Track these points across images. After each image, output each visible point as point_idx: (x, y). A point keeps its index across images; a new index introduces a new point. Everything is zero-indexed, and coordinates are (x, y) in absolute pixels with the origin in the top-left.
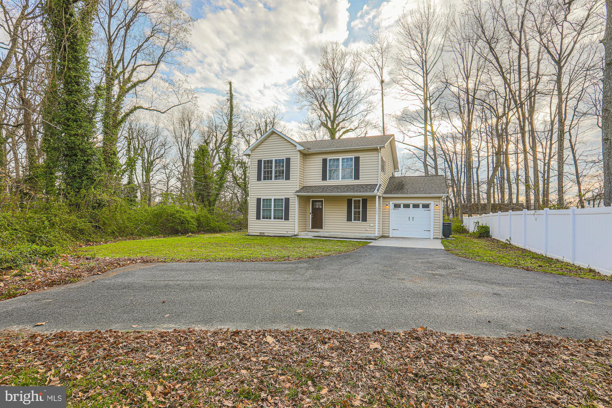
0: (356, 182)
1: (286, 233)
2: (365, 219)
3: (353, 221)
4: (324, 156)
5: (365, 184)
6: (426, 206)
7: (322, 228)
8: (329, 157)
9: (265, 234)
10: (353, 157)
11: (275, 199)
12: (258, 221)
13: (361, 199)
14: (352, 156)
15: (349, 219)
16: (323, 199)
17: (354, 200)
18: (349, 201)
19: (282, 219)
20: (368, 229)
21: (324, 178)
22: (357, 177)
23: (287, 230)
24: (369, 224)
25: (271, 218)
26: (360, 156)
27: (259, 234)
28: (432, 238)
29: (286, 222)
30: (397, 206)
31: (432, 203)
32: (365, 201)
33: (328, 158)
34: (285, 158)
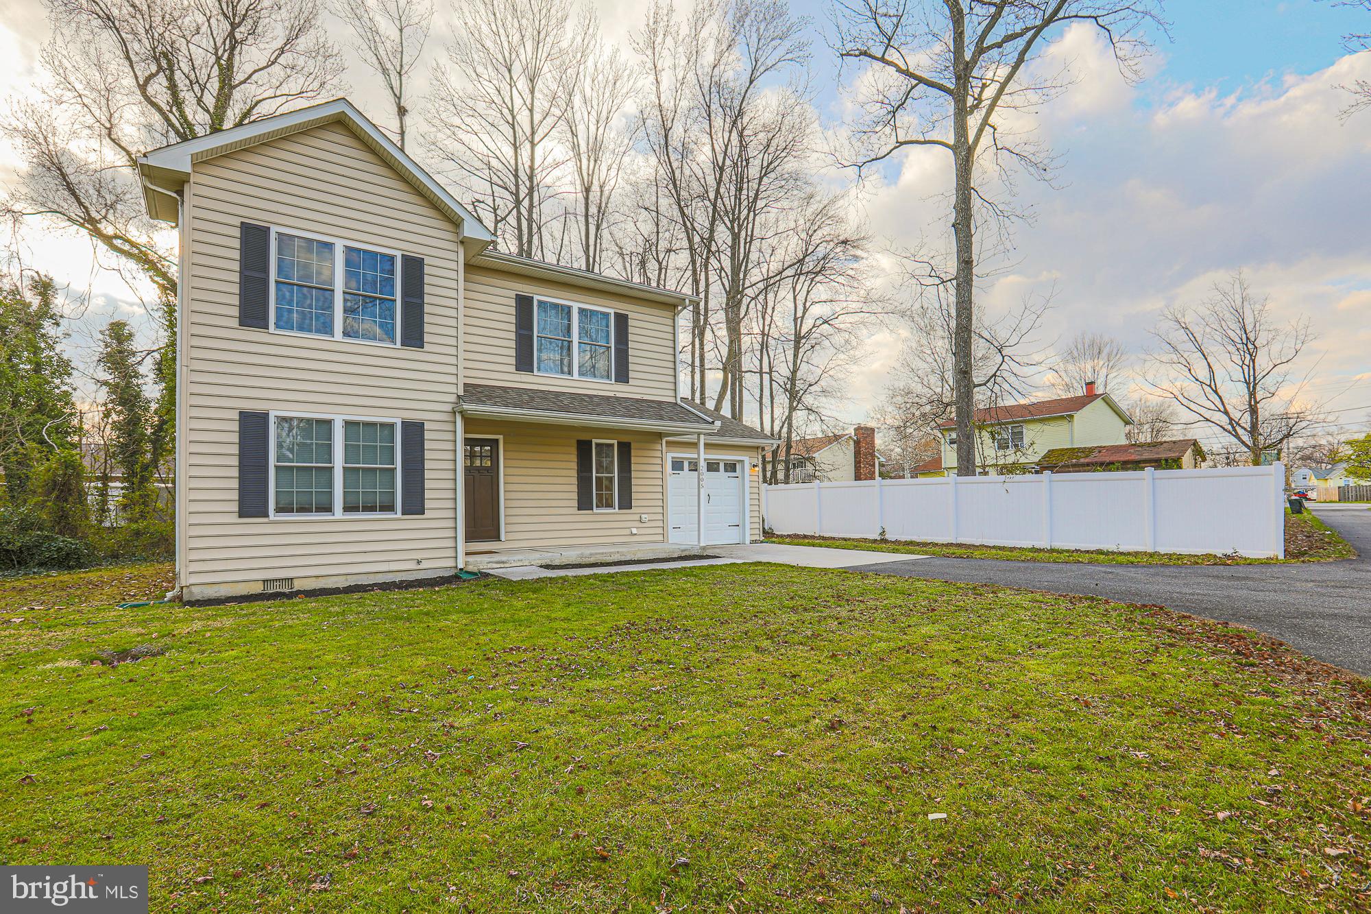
0: (621, 391)
1: (412, 566)
2: (626, 503)
3: (595, 510)
4: (526, 289)
5: (646, 397)
6: (731, 467)
7: (497, 537)
8: (541, 295)
9: (298, 585)
10: (612, 311)
11: (348, 424)
12: (255, 525)
13: (615, 442)
14: (610, 308)
15: (584, 503)
16: (500, 437)
17: (597, 445)
18: (584, 448)
19: (390, 508)
20: (634, 531)
21: (524, 362)
22: (623, 375)
23: (419, 555)
24: (637, 517)
25: (328, 509)
26: (631, 315)
27: (258, 588)
28: (748, 542)
29: (413, 522)
30: (677, 465)
31: (747, 459)
32: (625, 450)
33: (536, 298)
34: (398, 254)
